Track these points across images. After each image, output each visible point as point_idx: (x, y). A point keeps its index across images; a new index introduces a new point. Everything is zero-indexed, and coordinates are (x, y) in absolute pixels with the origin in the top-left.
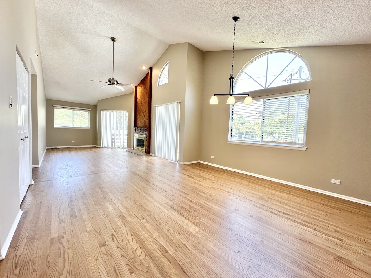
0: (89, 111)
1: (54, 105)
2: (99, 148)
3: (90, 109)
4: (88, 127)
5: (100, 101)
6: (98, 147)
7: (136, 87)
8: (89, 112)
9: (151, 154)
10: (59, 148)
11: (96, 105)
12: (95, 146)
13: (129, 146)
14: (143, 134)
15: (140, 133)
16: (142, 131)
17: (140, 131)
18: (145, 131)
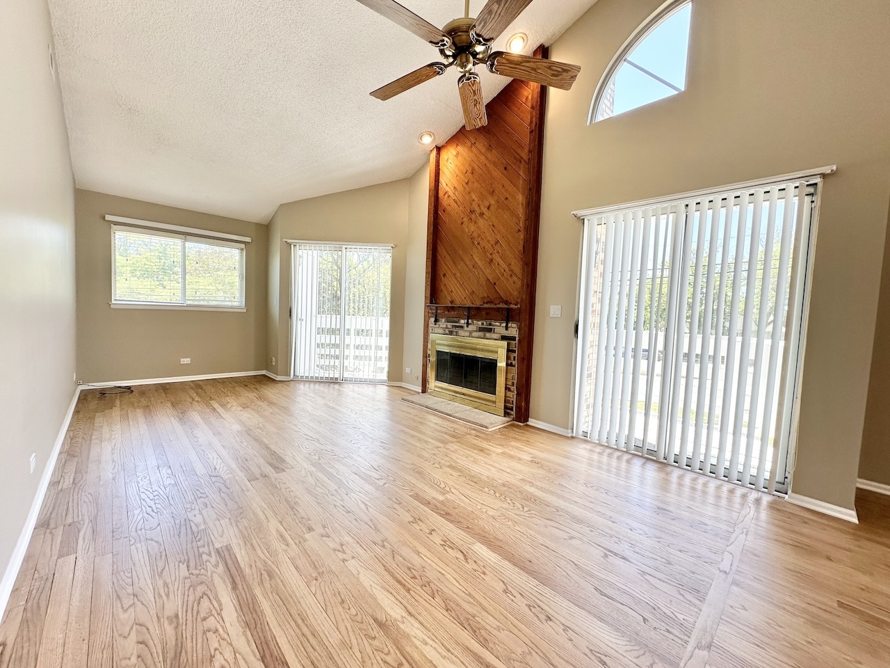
0: (243, 246)
1: (108, 218)
2: (280, 385)
3: (248, 239)
4: (236, 304)
5: (286, 208)
6: (279, 378)
7: (439, 149)
8: (242, 249)
9: (531, 422)
10: (129, 388)
11: (266, 223)
12: (264, 372)
13: (395, 375)
14: (485, 336)
15: (468, 329)
16: (480, 323)
17: (466, 321)
18: (504, 325)
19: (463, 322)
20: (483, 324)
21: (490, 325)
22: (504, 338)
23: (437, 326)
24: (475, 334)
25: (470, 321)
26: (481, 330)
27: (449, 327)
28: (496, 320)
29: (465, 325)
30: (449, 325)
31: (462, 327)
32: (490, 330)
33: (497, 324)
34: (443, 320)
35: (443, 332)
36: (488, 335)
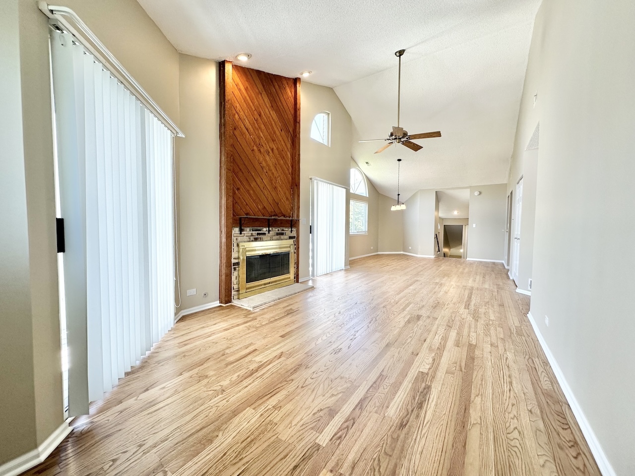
9: (300, 280)
14: (280, 237)
15: (269, 235)
16: (277, 229)
17: (268, 229)
18: (290, 230)
19: (265, 230)
20: (278, 230)
21: (283, 230)
22: (291, 238)
23: (243, 235)
24: (274, 238)
25: (270, 229)
26: (278, 234)
27: (254, 234)
28: (286, 227)
29: (267, 232)
30: (255, 233)
31: (265, 234)
32: (282, 234)
33: (287, 229)
34: (248, 229)
35: (248, 240)
36: (282, 237)
